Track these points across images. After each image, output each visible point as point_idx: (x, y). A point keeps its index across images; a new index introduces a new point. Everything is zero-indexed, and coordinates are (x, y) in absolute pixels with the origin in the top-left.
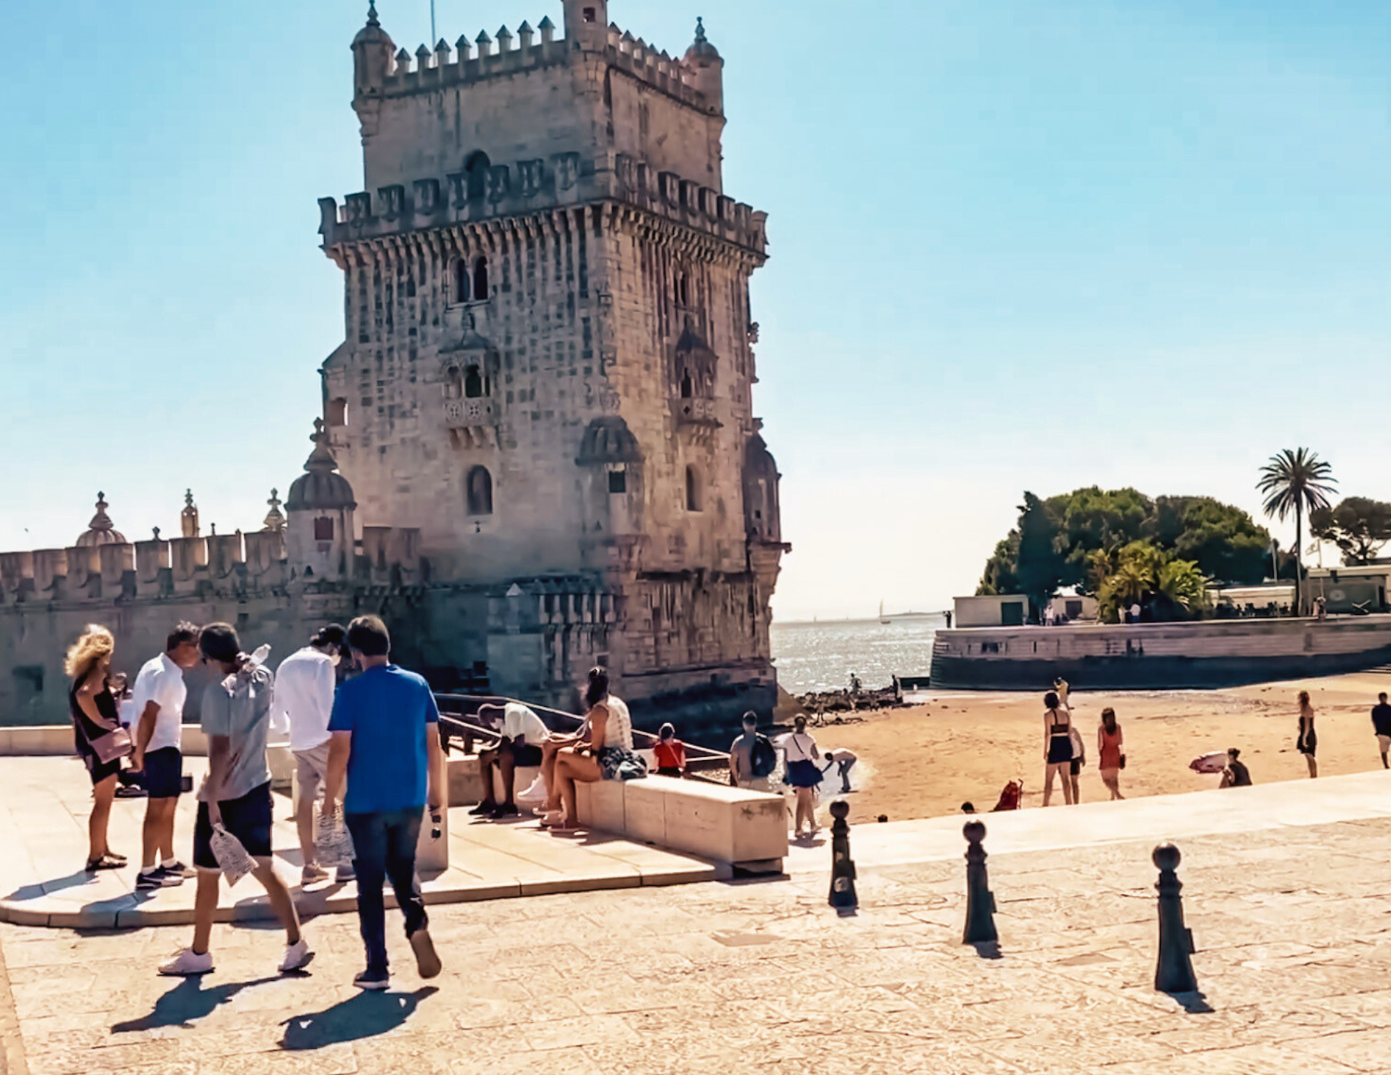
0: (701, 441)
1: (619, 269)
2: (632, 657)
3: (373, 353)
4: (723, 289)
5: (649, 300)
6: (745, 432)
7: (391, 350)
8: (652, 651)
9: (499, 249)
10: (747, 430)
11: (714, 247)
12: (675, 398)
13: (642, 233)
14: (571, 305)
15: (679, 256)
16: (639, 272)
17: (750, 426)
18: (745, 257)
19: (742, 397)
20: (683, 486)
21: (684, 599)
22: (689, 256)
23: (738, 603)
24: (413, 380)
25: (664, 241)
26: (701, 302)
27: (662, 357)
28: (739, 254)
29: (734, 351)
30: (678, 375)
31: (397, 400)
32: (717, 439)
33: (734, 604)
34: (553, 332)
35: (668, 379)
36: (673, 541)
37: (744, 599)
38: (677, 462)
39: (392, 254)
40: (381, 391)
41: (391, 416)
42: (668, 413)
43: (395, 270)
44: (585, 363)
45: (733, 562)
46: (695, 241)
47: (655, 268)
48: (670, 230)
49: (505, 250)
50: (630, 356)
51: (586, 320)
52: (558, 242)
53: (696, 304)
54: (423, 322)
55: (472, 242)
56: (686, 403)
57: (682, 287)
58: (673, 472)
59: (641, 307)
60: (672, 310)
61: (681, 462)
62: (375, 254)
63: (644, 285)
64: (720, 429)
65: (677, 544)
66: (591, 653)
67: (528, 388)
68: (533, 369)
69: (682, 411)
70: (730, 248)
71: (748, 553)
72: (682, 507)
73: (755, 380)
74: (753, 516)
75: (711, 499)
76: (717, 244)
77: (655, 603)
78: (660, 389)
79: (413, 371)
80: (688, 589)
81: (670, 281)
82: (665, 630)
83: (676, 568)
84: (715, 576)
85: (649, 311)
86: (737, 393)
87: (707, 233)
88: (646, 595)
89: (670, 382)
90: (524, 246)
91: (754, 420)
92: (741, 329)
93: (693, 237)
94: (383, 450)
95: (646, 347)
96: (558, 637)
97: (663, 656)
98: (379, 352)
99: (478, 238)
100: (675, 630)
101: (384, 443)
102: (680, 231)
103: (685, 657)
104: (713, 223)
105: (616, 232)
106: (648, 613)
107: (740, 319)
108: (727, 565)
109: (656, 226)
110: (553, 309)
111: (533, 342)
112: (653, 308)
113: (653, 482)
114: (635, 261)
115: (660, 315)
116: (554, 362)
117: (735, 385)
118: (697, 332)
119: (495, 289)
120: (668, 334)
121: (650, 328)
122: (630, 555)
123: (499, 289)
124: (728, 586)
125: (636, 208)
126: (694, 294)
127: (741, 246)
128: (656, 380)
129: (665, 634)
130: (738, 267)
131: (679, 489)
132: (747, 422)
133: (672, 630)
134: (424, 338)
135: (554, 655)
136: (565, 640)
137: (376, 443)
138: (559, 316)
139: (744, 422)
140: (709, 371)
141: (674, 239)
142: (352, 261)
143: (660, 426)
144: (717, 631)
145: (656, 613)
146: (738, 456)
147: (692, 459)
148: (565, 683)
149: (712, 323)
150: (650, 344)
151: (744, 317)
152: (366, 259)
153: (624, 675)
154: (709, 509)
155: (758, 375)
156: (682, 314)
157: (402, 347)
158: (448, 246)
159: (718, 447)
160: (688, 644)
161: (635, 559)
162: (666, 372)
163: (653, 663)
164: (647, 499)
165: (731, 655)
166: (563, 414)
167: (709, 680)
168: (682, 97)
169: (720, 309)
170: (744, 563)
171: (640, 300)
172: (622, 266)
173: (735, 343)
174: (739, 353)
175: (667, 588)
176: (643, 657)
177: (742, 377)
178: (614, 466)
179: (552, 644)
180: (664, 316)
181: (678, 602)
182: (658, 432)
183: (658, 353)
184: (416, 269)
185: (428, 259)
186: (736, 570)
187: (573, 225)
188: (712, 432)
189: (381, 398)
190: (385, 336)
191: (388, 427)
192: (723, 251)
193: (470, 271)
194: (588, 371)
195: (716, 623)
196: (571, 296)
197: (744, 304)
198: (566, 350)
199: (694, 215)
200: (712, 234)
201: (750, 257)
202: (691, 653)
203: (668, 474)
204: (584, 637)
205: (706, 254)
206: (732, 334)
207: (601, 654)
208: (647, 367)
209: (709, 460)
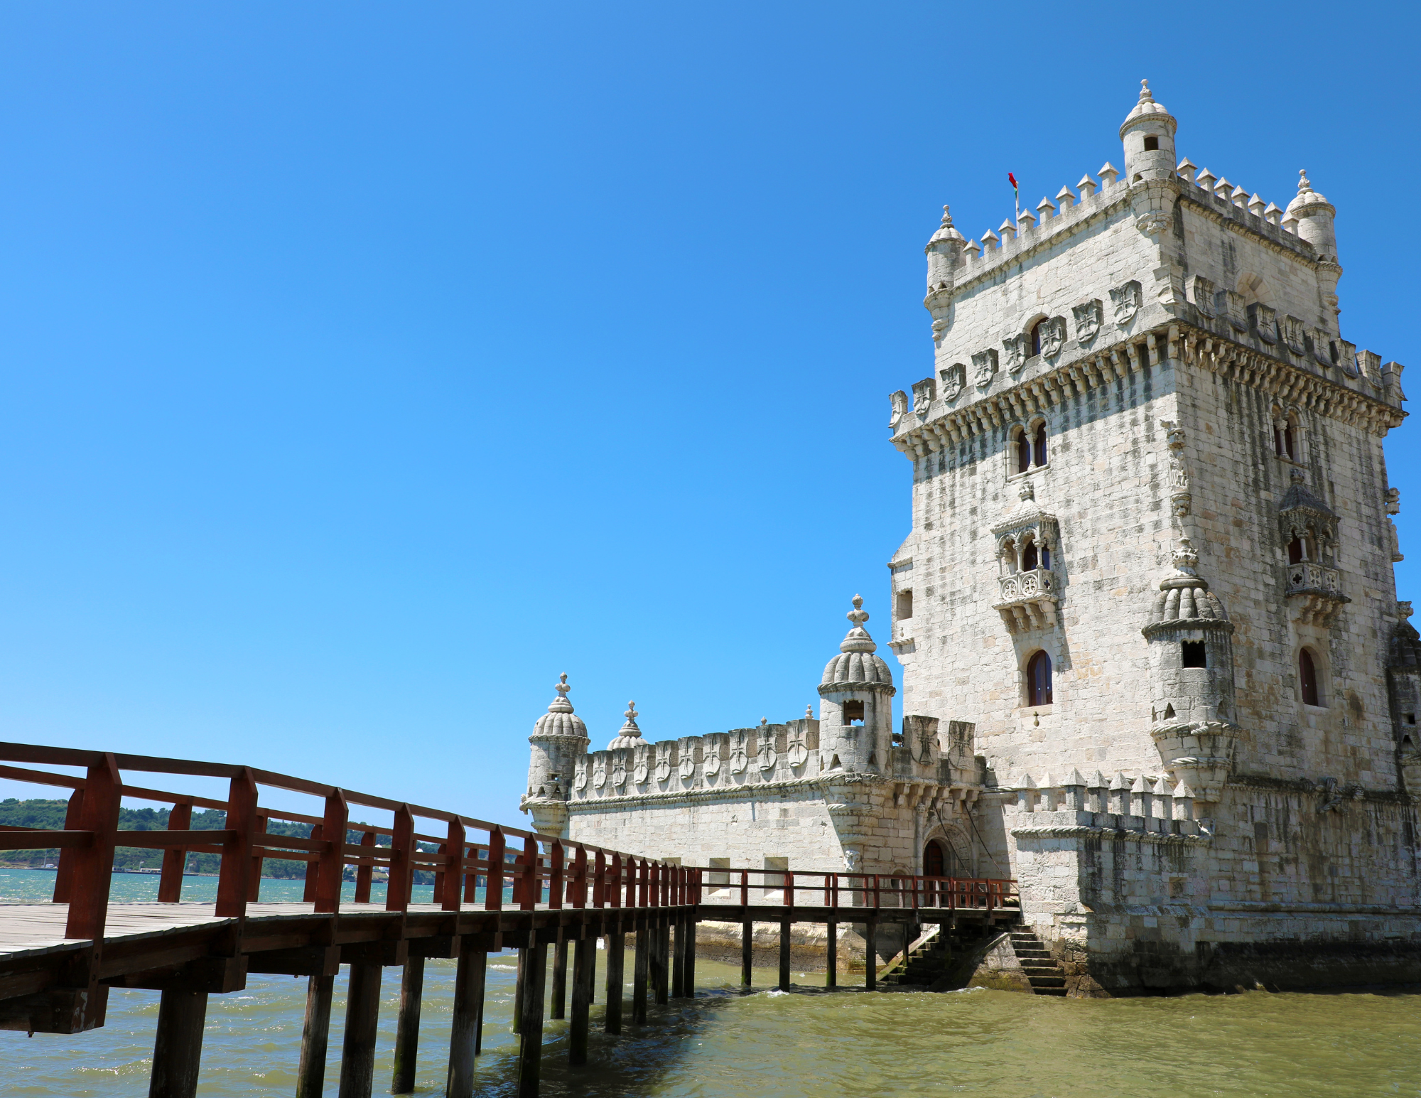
0: (1321, 620)
1: (1194, 406)
2: (1225, 884)
3: (937, 539)
4: (1346, 447)
5: (1238, 447)
6: (1386, 618)
7: (953, 534)
8: (1257, 880)
9: (1058, 408)
10: (1390, 615)
11: (1328, 394)
12: (1281, 564)
13: (1225, 368)
14: (1135, 452)
15: (1281, 402)
16: (1223, 413)
17: (1394, 610)
18: (1374, 412)
19: (1381, 577)
20: (1295, 671)
21: (1305, 819)
22: (1296, 401)
23: (1388, 831)
24: (973, 562)
25: (1258, 381)
26: (1314, 458)
27: (1259, 513)
28: (1364, 408)
29: (1364, 519)
30: (1284, 539)
31: (958, 585)
32: (1346, 621)
33: (1382, 831)
34: (1117, 488)
35: (1268, 541)
36: (1283, 739)
37: (1398, 825)
38: (1286, 641)
39: (954, 436)
40: (943, 578)
41: (952, 602)
42: (1272, 582)
43: (958, 451)
44: (1154, 517)
45: (1379, 776)
46: (1301, 383)
47: (1246, 412)
48: (1264, 367)
49: (1064, 407)
50: (1212, 508)
51: (1153, 467)
52: (1120, 387)
53: (1307, 458)
54: (983, 499)
55: (1030, 406)
56: (1297, 570)
57: (1287, 438)
58: (1282, 654)
59: (1225, 452)
60: (1273, 464)
61: (1292, 642)
62: (938, 439)
63: (1230, 428)
64: (1348, 607)
65: (1290, 744)
66: (1160, 872)
67: (1090, 554)
68: (1095, 532)
69: (1292, 581)
70: (1351, 399)
71: (1400, 767)
72: (1296, 699)
73: (1396, 557)
74: (1404, 723)
75: (1339, 693)
76: (1333, 392)
77: (1259, 816)
78: (1258, 552)
79: (973, 554)
80: (1310, 807)
81: (1268, 429)
82: (1276, 854)
83: (1288, 774)
84: (1349, 793)
85: (1239, 458)
86: (1372, 569)
87: (1318, 376)
88: (1244, 805)
89: (1272, 543)
90: (1084, 399)
91: (1400, 604)
92: (1374, 497)
93: (1297, 378)
94: (944, 640)
95: (1236, 498)
96: (1106, 846)
97: (1273, 888)
98: (942, 538)
99: (1035, 399)
100: (1291, 856)
101: (945, 634)
102: (1279, 370)
103: (1308, 893)
104: (1325, 367)
105: (1189, 365)
106: (1247, 829)
107: (1372, 485)
108: (1367, 779)
109: (1244, 360)
110: (1116, 462)
111: (1095, 502)
112: (1244, 456)
113: (1251, 665)
114: (1217, 400)
115: (1255, 465)
116: (1118, 521)
117: (1370, 559)
118: (1310, 491)
119: (1054, 451)
120: (1267, 489)
121: (1242, 478)
122: (1214, 747)
123: (1059, 449)
124: (1371, 807)
125: (1212, 335)
126: (1303, 448)
127: (1367, 398)
128: (1252, 540)
129: (1276, 859)
130: (1365, 424)
131: (1290, 675)
132: (1389, 606)
133: (1285, 856)
134: (984, 516)
135: (1100, 870)
136: (1117, 850)
137: (938, 633)
138: (1124, 468)
139: (1384, 605)
140: (1326, 534)
141: (1271, 382)
142: (919, 450)
143: (1261, 597)
144: (1356, 863)
145: (1261, 830)
146: (1378, 646)
147: (1310, 641)
148: (1118, 908)
149: (1331, 484)
150: (1242, 496)
151: (1378, 482)
152: (932, 446)
153: (1210, 909)
154: (1335, 705)
155: (1401, 551)
156: (1287, 468)
157: (963, 529)
158: (1007, 416)
159: (1347, 631)
160: (1312, 877)
161: (1222, 753)
162: (1266, 532)
163: (1259, 896)
164: (1241, 682)
165: (1380, 898)
166: (1129, 579)
167: (1346, 928)
168: (1281, 241)
169: (1342, 468)
170: (1394, 779)
171: (1225, 443)
172: (1197, 402)
173: (1366, 510)
174: (1374, 523)
175: (1277, 801)
176: (1241, 888)
177: (1378, 552)
178: (1189, 634)
179: (1096, 854)
180: (1261, 467)
181: (1294, 820)
182: (1256, 603)
183: (1252, 508)
184: (977, 446)
185: (989, 434)
186: (1382, 788)
187: (1135, 364)
188: (1335, 606)
189: (944, 586)
190: (947, 520)
191: (949, 615)
192: (1341, 401)
193: (1030, 439)
194: (1157, 525)
195: (1355, 852)
196: (1135, 442)
197: (1377, 467)
198: (1132, 506)
199: (1298, 355)
200: (1325, 379)
201: (1380, 412)
202: (1317, 889)
203: (1272, 655)
204: (1147, 850)
205: (1318, 402)
206: (1361, 499)
207: (1174, 875)
208: (1238, 524)
209: (1334, 646)
